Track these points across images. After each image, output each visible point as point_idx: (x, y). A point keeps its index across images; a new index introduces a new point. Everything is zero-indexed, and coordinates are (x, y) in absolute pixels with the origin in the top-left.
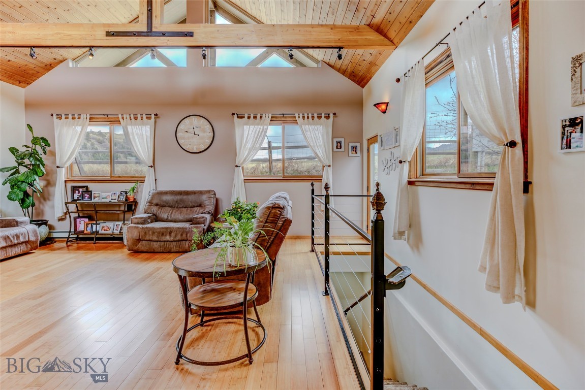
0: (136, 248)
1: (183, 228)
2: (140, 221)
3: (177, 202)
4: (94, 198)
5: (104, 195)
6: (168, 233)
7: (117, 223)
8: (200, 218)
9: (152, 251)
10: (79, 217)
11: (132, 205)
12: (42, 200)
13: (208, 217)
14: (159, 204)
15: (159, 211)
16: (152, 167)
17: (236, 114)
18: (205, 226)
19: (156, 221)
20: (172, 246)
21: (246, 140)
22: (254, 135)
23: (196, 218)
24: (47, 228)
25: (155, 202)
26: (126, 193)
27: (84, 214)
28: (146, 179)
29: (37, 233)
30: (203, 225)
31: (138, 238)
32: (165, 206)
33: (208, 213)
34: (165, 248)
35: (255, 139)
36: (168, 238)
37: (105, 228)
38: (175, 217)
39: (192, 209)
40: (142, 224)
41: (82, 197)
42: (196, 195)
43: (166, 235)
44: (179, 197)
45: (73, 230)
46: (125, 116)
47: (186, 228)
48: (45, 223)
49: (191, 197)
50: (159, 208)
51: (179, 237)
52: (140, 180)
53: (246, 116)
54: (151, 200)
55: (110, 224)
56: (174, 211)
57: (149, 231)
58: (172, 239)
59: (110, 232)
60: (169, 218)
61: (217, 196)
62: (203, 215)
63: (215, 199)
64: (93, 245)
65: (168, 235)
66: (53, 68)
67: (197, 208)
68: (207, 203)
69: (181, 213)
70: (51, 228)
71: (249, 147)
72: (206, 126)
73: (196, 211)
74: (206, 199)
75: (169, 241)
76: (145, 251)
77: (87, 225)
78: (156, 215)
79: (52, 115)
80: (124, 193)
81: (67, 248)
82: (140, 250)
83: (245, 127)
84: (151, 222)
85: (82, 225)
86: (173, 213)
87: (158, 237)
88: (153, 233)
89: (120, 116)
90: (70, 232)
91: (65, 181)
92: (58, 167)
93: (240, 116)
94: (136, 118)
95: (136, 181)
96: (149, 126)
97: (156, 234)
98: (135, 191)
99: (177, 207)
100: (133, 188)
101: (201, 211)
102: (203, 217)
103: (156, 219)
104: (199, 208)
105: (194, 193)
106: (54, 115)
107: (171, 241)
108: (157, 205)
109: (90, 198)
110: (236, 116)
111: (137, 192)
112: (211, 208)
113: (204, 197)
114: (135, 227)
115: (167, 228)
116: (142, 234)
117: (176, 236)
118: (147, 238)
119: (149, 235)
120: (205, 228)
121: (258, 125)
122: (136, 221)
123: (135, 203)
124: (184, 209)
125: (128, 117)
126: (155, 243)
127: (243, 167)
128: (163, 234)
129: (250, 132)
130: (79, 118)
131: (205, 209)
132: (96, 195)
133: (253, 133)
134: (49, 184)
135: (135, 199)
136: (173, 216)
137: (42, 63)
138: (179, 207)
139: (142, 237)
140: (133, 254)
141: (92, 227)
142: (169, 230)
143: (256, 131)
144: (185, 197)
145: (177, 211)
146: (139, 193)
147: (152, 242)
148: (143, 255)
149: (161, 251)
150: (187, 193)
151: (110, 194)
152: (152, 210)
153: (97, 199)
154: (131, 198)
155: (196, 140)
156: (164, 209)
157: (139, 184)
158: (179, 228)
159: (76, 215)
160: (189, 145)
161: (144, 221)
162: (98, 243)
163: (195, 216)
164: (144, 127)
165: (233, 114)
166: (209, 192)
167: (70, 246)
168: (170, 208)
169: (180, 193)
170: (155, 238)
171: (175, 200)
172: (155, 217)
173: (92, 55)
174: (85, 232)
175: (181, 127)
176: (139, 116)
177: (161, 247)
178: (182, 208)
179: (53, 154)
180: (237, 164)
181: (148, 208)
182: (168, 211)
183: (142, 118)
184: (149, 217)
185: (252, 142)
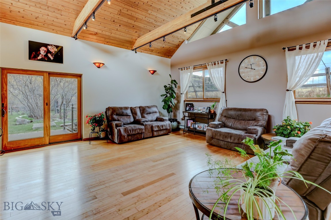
0: (210, 142)
1: (239, 135)
2: (214, 126)
3: (238, 116)
4: (195, 110)
5: (199, 108)
6: (229, 137)
7: (205, 125)
8: (253, 129)
9: (220, 146)
10: (189, 119)
11: (213, 115)
12: (176, 110)
13: (260, 130)
14: (227, 116)
15: (226, 121)
16: (224, 92)
17: (287, 48)
18: (256, 136)
19: (224, 127)
20: (232, 146)
21: (298, 67)
22: (307, 63)
23: (250, 129)
24: (177, 123)
25: (224, 114)
26: (210, 108)
27: (191, 118)
28: (221, 100)
29: (170, 126)
30: (255, 135)
31: (211, 137)
32: (230, 118)
33: (261, 126)
34: (227, 146)
35: (307, 66)
36: (229, 140)
37: (199, 127)
38: (236, 126)
39: (248, 121)
40: (215, 128)
41: (190, 109)
42: (252, 112)
43: (228, 138)
44: (239, 113)
45: (186, 125)
46: (209, 64)
47: (242, 136)
48: (176, 120)
49: (248, 113)
50: (226, 119)
51: (236, 141)
52: (217, 100)
53: (298, 47)
54: (222, 113)
55: (202, 125)
56: (236, 122)
57: (218, 133)
58: (232, 141)
59: (202, 129)
60: (233, 126)
61: (269, 114)
62: (255, 127)
63: (267, 116)
64: (193, 135)
65: (229, 138)
66: (180, 46)
67: (252, 121)
68: (260, 118)
69: (240, 123)
70: (179, 123)
71: (300, 74)
72: (261, 61)
73: (251, 124)
74: (259, 116)
75: (230, 142)
76: (216, 145)
77: (192, 124)
78: (224, 123)
79: (179, 69)
80: (208, 108)
81: (183, 135)
82: (213, 144)
83: (297, 57)
84: (221, 127)
85: (190, 124)
86: (235, 123)
87: (223, 138)
88: (220, 135)
89: (207, 64)
90: (185, 126)
91: (184, 101)
92: (181, 94)
93: (291, 49)
94: (215, 64)
95: (215, 101)
96: (222, 68)
97: (222, 136)
98: (214, 107)
99: (238, 119)
100: (214, 105)
101: (255, 124)
102: (255, 129)
103: (224, 125)
104: (253, 122)
105: (250, 110)
106: (180, 69)
107: (231, 143)
108: (225, 117)
109: (193, 110)
110: (287, 49)
111: (216, 107)
112: (264, 123)
113: (258, 114)
114: (210, 129)
115: (229, 133)
116: (214, 134)
117: (234, 140)
118: (217, 137)
119: (218, 136)
120: (257, 137)
121: (311, 53)
122: (211, 125)
123: (215, 114)
124: (243, 121)
125: (211, 64)
126: (221, 142)
127: (294, 91)
128: (226, 137)
129: (302, 60)
130: (189, 68)
131: (258, 123)
132: (196, 108)
133: (305, 61)
134: (179, 102)
135: (214, 112)
136: (235, 125)
137: (175, 45)
138: (239, 119)
139: (214, 136)
140: (209, 145)
141: (194, 125)
142: (230, 135)
143: (308, 59)
144: (243, 113)
145: (238, 122)
146: (217, 108)
147: (220, 141)
148: (215, 147)
149: (225, 148)
150: (245, 110)
151: (202, 108)
152: (222, 120)
153: (196, 110)
154: (212, 111)
155: (252, 73)
156: (229, 120)
157: (217, 103)
158: (236, 134)
159: (188, 118)
160: (248, 77)
161: (216, 126)
162: (196, 134)
163: (249, 128)
164: (219, 69)
165: (284, 49)
166: (262, 110)
167: (185, 133)
168: (233, 120)
169: (240, 110)
170: (221, 139)
171: (237, 114)
172: (224, 124)
173: (186, 31)
174: (191, 127)
175: (243, 65)
176: (217, 63)
177: (225, 145)
178: (242, 120)
179: (179, 87)
180: (288, 88)
181: (220, 118)
182: (232, 121)
183: (218, 63)
184: (220, 124)
185: (304, 68)
